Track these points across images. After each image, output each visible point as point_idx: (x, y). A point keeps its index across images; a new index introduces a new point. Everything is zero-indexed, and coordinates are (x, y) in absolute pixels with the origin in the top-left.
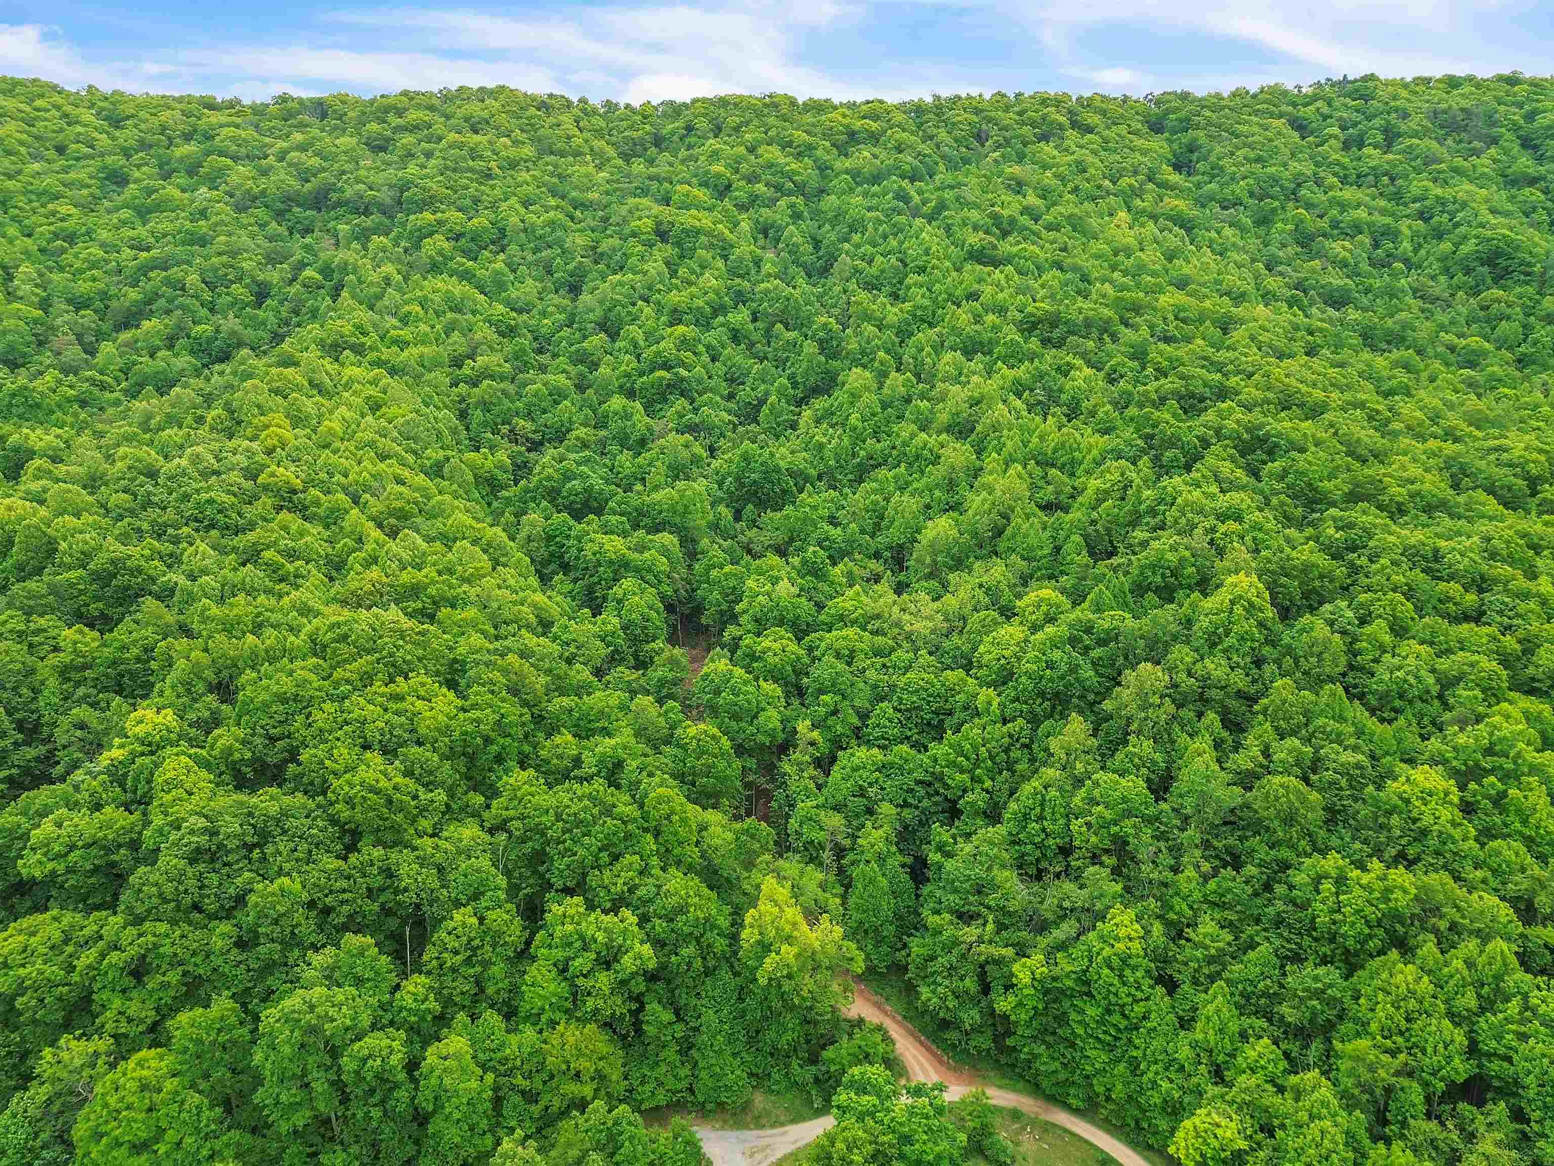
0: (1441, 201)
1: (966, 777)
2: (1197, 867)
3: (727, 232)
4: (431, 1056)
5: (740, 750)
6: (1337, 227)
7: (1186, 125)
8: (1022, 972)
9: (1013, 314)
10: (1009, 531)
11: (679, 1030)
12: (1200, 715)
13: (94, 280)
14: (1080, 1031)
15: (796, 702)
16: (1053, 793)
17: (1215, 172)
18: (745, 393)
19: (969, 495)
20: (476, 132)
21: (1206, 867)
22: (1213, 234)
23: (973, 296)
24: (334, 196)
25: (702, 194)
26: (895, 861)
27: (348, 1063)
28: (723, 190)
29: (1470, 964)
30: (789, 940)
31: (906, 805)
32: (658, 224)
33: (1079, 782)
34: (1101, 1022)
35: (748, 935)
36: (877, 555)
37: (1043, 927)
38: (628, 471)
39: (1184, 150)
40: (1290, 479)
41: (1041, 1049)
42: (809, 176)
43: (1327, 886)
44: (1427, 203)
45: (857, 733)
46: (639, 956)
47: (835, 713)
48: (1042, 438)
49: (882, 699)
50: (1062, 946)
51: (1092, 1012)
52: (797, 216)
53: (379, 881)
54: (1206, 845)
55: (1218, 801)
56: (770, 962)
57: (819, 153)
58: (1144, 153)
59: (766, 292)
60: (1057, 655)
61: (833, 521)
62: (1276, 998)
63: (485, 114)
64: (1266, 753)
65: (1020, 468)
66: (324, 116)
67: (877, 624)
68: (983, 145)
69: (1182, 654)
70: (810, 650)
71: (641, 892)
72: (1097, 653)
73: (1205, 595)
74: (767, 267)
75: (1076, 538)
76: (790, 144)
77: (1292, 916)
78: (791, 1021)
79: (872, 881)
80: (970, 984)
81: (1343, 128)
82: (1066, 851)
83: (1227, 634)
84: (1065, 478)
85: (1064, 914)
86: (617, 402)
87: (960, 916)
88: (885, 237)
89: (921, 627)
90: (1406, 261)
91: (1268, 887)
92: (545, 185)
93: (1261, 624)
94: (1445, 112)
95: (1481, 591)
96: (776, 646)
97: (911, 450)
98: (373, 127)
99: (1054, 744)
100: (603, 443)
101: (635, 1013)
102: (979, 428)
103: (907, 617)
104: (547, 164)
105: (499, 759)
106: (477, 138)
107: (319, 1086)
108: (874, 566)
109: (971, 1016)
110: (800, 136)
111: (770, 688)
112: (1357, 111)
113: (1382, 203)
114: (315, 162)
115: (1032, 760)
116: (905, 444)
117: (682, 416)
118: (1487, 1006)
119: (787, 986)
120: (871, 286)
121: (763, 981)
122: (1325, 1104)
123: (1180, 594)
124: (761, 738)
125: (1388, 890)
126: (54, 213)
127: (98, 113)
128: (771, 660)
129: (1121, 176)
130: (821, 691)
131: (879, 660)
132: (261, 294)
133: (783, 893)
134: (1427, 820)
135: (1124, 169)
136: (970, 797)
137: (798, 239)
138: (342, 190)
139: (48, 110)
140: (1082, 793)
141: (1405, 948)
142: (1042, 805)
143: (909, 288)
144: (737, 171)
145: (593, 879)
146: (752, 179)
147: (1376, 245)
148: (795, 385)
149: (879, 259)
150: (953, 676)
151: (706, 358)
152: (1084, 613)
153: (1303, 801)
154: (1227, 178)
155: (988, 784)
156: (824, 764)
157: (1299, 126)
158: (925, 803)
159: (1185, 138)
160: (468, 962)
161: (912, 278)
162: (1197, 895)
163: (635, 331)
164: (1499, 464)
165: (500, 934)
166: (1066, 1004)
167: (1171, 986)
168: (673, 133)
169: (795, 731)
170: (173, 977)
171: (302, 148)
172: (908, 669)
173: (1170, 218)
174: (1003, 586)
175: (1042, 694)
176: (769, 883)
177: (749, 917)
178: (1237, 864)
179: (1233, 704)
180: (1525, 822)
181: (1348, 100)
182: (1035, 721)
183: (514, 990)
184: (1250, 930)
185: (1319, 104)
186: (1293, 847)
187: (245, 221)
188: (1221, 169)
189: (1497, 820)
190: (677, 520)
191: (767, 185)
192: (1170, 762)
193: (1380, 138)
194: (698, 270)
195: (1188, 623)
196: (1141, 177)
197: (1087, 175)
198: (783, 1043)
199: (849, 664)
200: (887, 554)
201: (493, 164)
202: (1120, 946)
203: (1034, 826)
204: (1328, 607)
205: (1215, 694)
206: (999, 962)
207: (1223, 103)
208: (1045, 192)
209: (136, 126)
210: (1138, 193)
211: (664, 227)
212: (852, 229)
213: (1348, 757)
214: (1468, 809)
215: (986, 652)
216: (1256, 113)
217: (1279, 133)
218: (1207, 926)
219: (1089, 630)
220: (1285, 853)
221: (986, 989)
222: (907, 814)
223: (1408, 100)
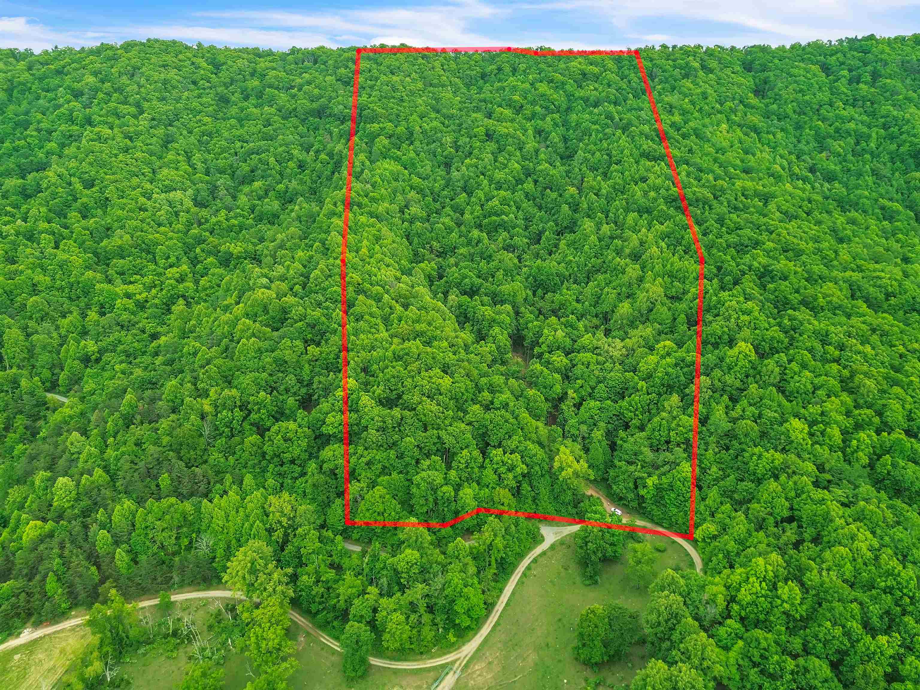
0: (895, 119)
1: (632, 414)
2: (713, 450)
3: (521, 135)
4: (461, 493)
5: (547, 399)
6: (838, 132)
7: (764, 68)
8: (650, 482)
9: (663, 191)
10: (655, 310)
11: (533, 494)
12: (722, 395)
13: (226, 159)
14: (668, 502)
15: (567, 382)
16: (664, 422)
17: (777, 98)
18: (533, 228)
19: (638, 292)
20: (393, 74)
21: (717, 450)
22: (771, 136)
23: (644, 180)
24: (328, 111)
25: (508, 112)
26: (605, 443)
27: (440, 494)
28: (519, 109)
29: (795, 483)
30: (570, 466)
31: (609, 423)
32: (487, 130)
33: (674, 418)
34: (676, 499)
35: (556, 465)
36: (597, 316)
37: (657, 468)
38: (485, 271)
39: (762, 82)
40: (777, 294)
41: (654, 507)
42: (562, 102)
43: (755, 457)
44: (888, 119)
45: (590, 395)
46: (521, 468)
47: (582, 387)
48: (672, 265)
49: (600, 382)
50: (664, 474)
51: (673, 495)
52: (556, 125)
53: (436, 440)
54: (718, 442)
55: (723, 428)
56: (563, 473)
57: (567, 87)
58: (740, 86)
59: (541, 171)
60: (670, 370)
61: (578, 301)
62: (733, 492)
63: (397, 64)
64: (743, 411)
65: (661, 280)
66: (316, 62)
67: (598, 351)
68: (653, 81)
69: (717, 373)
70: (571, 360)
71: (520, 448)
72: (686, 370)
73: (731, 347)
74: (542, 156)
75: (683, 316)
76: (552, 81)
77: (742, 466)
78: (569, 493)
79: (597, 449)
80: (631, 485)
81: (850, 71)
82: (668, 442)
83: (736, 365)
84: (680, 286)
85: (666, 463)
86: (476, 233)
87: (628, 463)
88: (601, 141)
89: (616, 354)
90: (872, 153)
91: (737, 457)
92: (429, 105)
93: (750, 361)
94: (908, 62)
95: (841, 350)
96: (559, 359)
97: (612, 265)
98: (342, 71)
99: (666, 404)
100: (472, 255)
101: (518, 487)
102: (643, 257)
103: (611, 349)
104: (429, 92)
105: (466, 401)
106: (395, 78)
107: (431, 500)
108: (595, 321)
109: (631, 496)
110: (558, 77)
111: (557, 376)
112: (859, 60)
113: (865, 118)
114: (316, 91)
115: (658, 409)
116: (610, 262)
117: (505, 241)
118: (798, 496)
119: (569, 481)
120: (593, 169)
121: (561, 479)
122: (741, 521)
123: (721, 346)
124: (554, 395)
125: (774, 460)
126: (200, 121)
127: (207, 60)
128: (557, 365)
129: (726, 101)
130: (577, 379)
131: (599, 367)
132: (301, 166)
133: (568, 451)
134: (793, 438)
135: (728, 96)
136: (634, 421)
137: (557, 140)
138: (331, 108)
139: (185, 61)
140: (675, 422)
141: (776, 477)
142: (660, 426)
143: (612, 173)
144: (525, 98)
145: (504, 443)
146: (533, 103)
147: (857, 143)
148: (557, 225)
149: (598, 154)
150: (629, 375)
151: (514, 208)
152: (681, 353)
153: (752, 429)
154: (783, 102)
155: (640, 417)
156: (578, 406)
157: (826, 69)
158: (616, 423)
159: (763, 75)
160: (467, 467)
161: (614, 167)
162: (712, 459)
163: (480, 194)
164: (875, 286)
165: (476, 459)
166: (664, 493)
167: (700, 488)
168: (491, 72)
169: (566, 393)
170: (379, 466)
171: (309, 83)
172: (611, 371)
173: (749, 127)
174: (651, 337)
175: (663, 385)
176: (562, 448)
177: (557, 458)
178: (727, 449)
179: (734, 392)
180: (830, 440)
181: (855, 53)
182: (660, 395)
183: (480, 477)
184: (729, 471)
185: (839, 55)
186: (747, 444)
187: (288, 125)
188: (780, 95)
189: (821, 439)
190: (511, 298)
191: (541, 106)
192: (708, 413)
193: (869, 78)
194: (508, 157)
195: (722, 360)
196: (736, 102)
197: (708, 101)
198: (567, 500)
199: (587, 368)
200: (601, 316)
201: (404, 94)
202: (684, 474)
203: (657, 433)
204: (777, 355)
205: (728, 389)
206: (641, 478)
207: (786, 54)
208: (684, 113)
209: (227, 70)
210: (734, 111)
211: (491, 132)
212: (584, 133)
213: (773, 414)
214: (811, 435)
215: (642, 367)
216: (803, 60)
217: (814, 74)
218: (714, 469)
219: (683, 361)
220: (744, 446)
221: (636, 487)
222: (610, 426)
223: (889, 54)
